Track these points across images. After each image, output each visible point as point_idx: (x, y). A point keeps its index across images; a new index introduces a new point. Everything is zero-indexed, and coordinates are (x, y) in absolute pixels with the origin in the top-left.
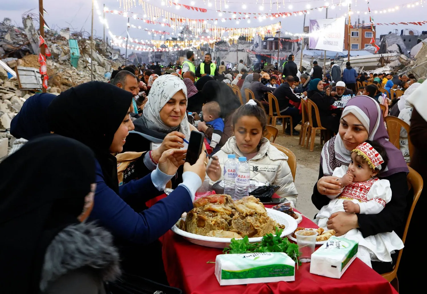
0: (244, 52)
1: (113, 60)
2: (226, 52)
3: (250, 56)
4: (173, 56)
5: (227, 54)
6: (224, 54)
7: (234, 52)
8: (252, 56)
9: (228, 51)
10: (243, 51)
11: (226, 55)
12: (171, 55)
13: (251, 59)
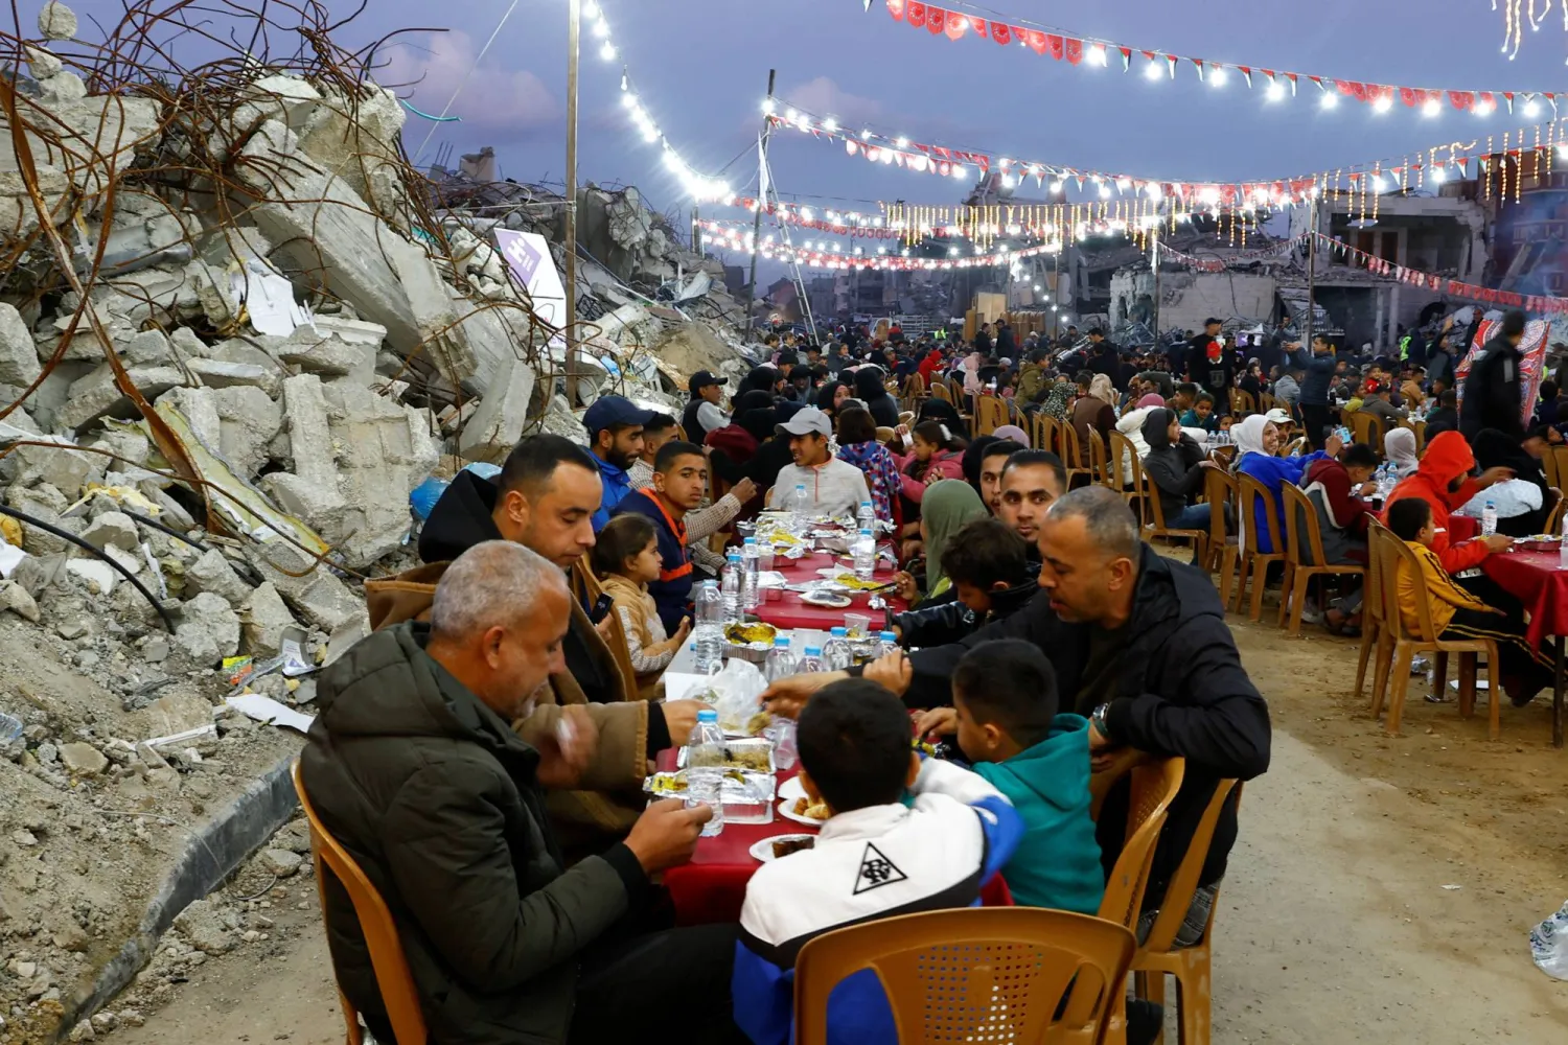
0: (1262, 274)
1: (681, 304)
2: (1180, 275)
3: (1288, 292)
4: (927, 291)
5: (1189, 283)
6: (1175, 283)
7: (1214, 276)
8: (1295, 291)
9: (1193, 271)
10: (1255, 272)
11: (1179, 287)
12: (920, 287)
13: (1295, 307)
